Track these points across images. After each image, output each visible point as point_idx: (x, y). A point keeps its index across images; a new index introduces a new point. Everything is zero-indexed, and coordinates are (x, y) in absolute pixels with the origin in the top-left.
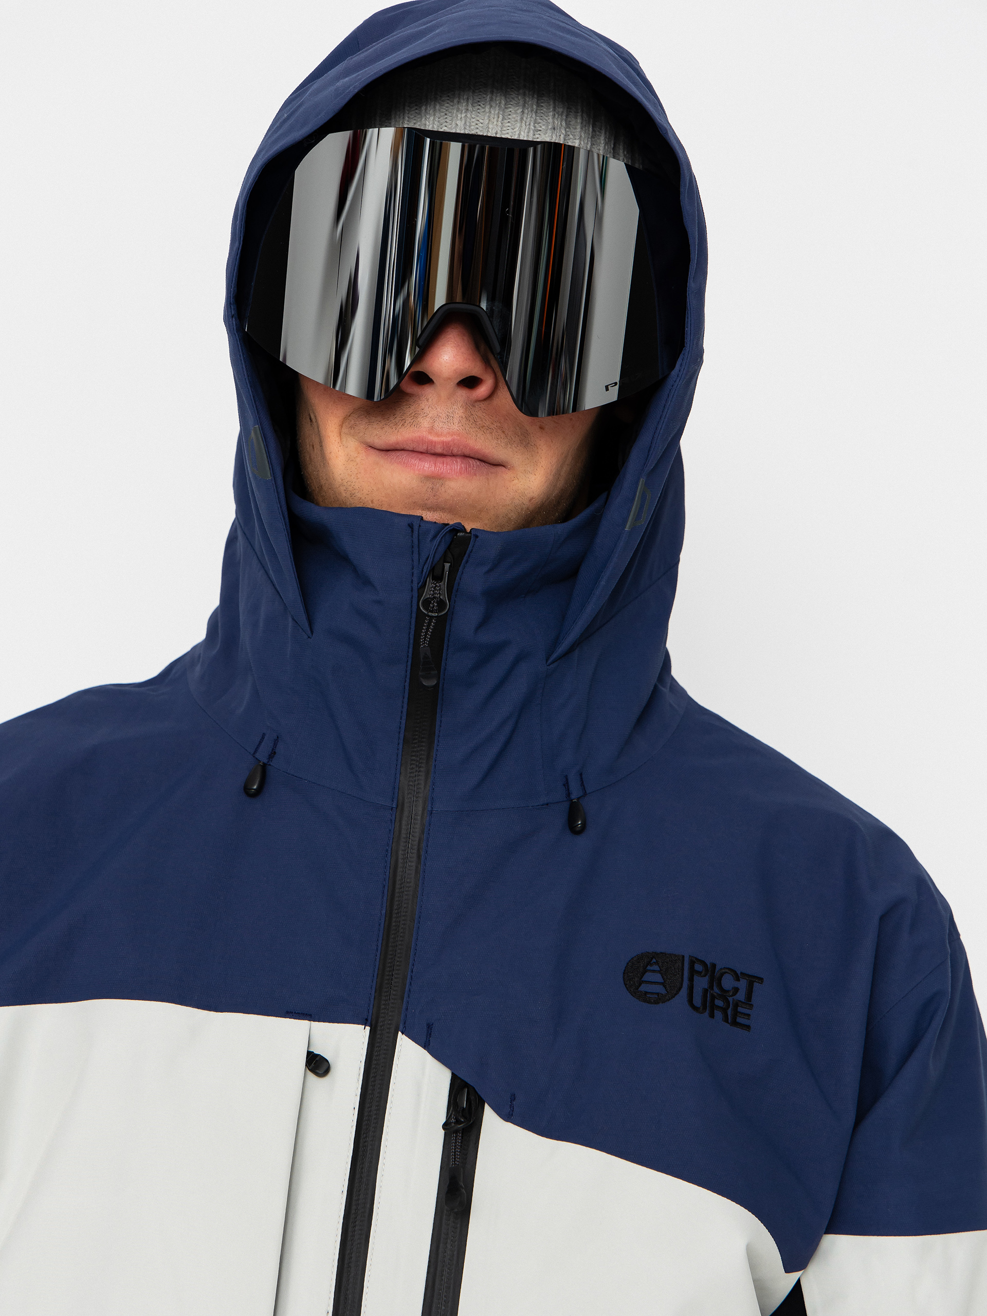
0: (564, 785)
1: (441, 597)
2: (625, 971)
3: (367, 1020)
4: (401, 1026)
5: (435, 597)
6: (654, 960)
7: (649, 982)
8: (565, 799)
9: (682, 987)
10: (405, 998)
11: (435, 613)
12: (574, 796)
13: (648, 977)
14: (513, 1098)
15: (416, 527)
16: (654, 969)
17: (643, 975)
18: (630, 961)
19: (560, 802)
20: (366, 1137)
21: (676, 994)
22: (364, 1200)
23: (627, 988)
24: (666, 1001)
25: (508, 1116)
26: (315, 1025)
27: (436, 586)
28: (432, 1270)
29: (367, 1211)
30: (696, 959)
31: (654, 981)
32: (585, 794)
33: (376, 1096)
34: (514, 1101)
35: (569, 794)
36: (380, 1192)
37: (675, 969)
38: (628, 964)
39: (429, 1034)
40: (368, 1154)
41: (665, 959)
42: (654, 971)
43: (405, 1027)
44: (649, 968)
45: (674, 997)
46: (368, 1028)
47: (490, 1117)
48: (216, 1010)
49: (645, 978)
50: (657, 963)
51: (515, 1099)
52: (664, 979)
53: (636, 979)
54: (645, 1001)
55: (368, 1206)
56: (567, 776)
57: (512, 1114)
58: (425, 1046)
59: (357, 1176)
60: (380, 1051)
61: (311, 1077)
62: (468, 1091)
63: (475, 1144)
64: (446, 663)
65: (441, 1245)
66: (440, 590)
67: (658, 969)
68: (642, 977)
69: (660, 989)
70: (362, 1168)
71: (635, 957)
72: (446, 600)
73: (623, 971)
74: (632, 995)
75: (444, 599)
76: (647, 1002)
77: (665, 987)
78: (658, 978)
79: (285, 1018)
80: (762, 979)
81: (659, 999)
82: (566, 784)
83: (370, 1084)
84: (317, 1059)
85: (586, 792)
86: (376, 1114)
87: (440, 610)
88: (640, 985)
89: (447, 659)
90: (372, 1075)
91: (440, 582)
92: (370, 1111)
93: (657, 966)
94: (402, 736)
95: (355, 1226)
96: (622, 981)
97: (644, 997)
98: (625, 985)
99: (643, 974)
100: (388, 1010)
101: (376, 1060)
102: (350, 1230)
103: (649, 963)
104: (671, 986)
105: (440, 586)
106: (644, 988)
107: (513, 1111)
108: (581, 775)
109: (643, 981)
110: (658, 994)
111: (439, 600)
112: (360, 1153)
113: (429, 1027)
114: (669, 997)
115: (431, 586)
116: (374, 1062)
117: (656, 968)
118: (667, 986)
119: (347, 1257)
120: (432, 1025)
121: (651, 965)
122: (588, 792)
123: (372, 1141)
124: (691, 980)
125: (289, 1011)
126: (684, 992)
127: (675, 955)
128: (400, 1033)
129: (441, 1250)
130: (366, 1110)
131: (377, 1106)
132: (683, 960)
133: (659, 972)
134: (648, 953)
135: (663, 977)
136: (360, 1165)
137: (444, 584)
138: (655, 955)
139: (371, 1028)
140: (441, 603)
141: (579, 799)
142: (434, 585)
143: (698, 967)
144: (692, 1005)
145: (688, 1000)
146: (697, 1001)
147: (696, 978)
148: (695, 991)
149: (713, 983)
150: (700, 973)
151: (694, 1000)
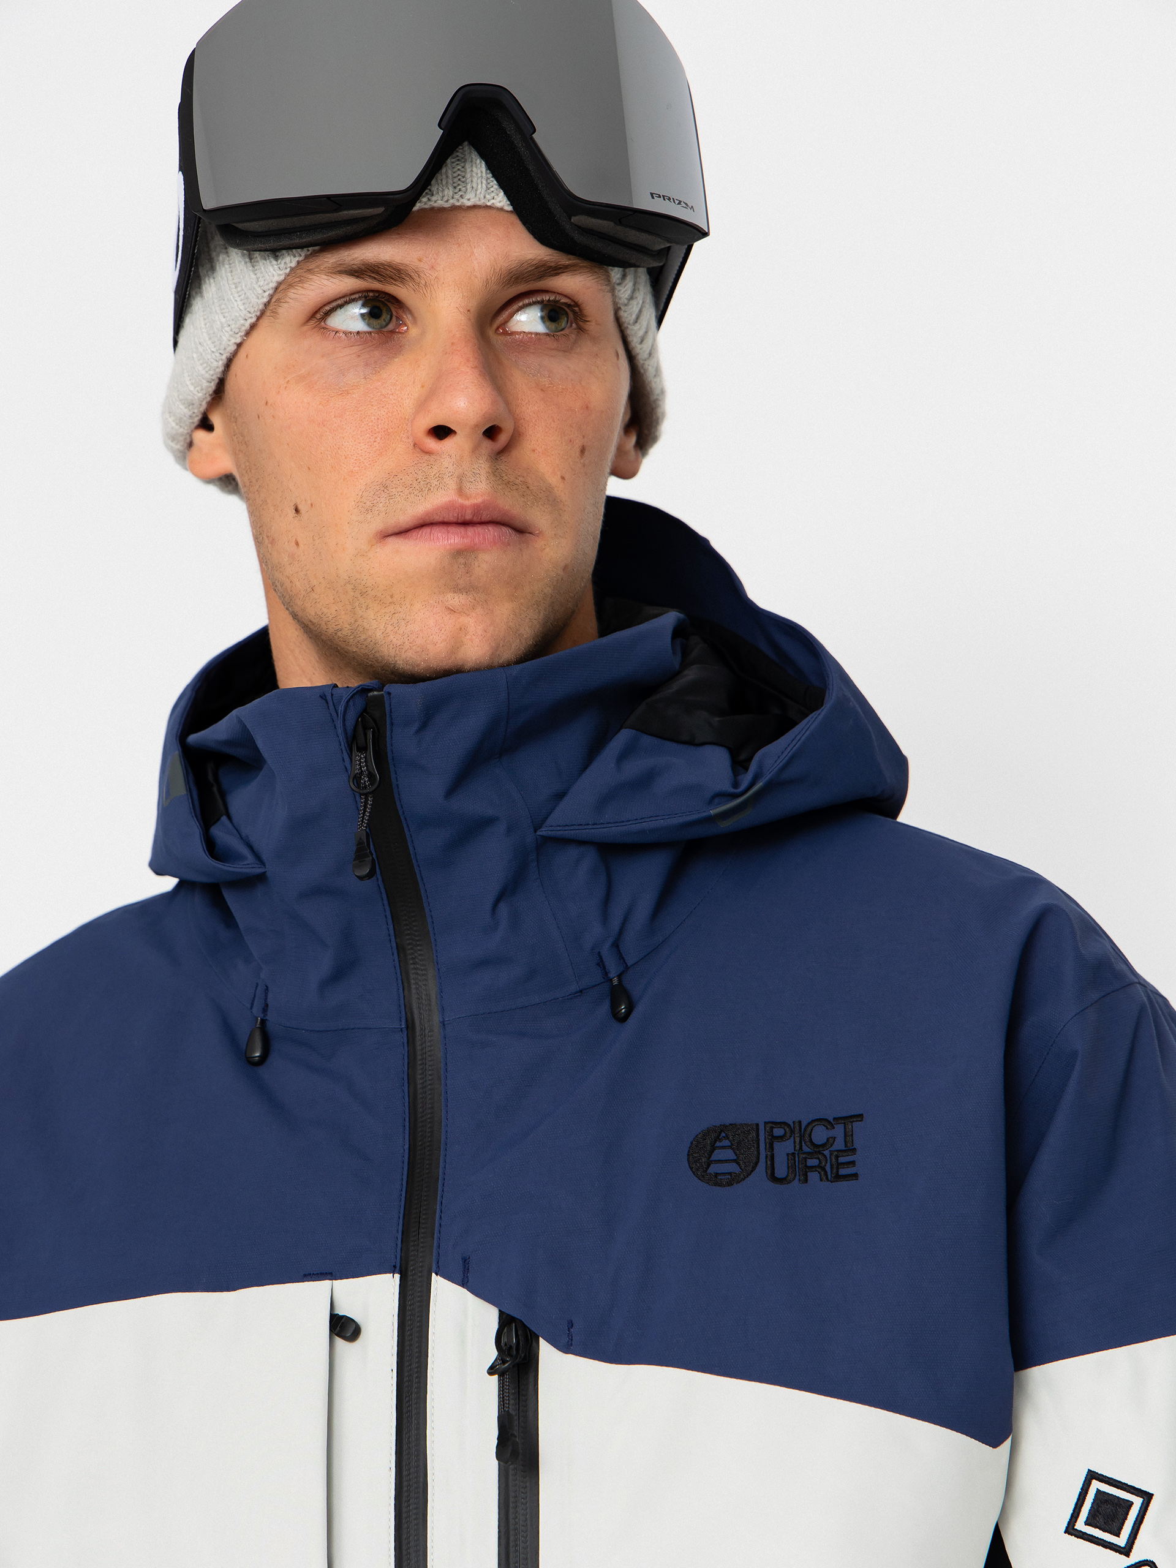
0: (598, 964)
1: (370, 770)
2: (689, 1152)
3: (395, 1267)
4: (434, 1267)
5: (362, 772)
6: (723, 1134)
7: (719, 1161)
8: (603, 980)
9: (759, 1161)
10: (435, 1234)
11: (368, 789)
12: (613, 974)
13: (718, 1155)
14: (571, 1324)
15: (329, 698)
16: (724, 1145)
17: (712, 1154)
18: (694, 1139)
19: (596, 985)
20: (409, 1401)
21: (752, 1171)
22: (416, 1474)
23: (693, 1172)
24: (741, 1181)
25: (566, 1347)
26: (337, 1283)
27: (361, 758)
28: (503, 1542)
29: (421, 1485)
30: (776, 1122)
31: (724, 1159)
32: (627, 968)
33: (415, 1351)
34: (571, 1328)
35: (606, 973)
36: (433, 1461)
37: (748, 1141)
38: (692, 1143)
39: (466, 1269)
40: (413, 1419)
41: (736, 1131)
42: (724, 1147)
43: (438, 1266)
44: (718, 1144)
45: (750, 1175)
46: (397, 1276)
47: (547, 1352)
48: (228, 1290)
49: (713, 1158)
50: (727, 1137)
51: (572, 1326)
52: (736, 1155)
53: (703, 1160)
54: (716, 1184)
55: (421, 1480)
56: (599, 952)
57: (571, 1344)
58: (463, 1284)
59: (405, 1447)
60: (413, 1299)
61: (340, 1342)
62: (515, 1326)
63: (535, 1385)
64: (414, 846)
65: (511, 1510)
66: (367, 762)
67: (730, 1144)
68: (710, 1157)
69: (733, 1168)
70: (409, 1437)
71: (700, 1133)
72: (376, 771)
73: (686, 1152)
74: (700, 1180)
75: (373, 772)
76: (719, 1186)
77: (738, 1164)
78: (729, 1154)
79: (303, 1282)
81: (733, 1180)
82: (601, 963)
83: (406, 1338)
84: (343, 1321)
85: (627, 965)
86: (417, 1372)
87: (372, 784)
88: (709, 1166)
89: (412, 841)
90: (407, 1328)
91: (366, 753)
92: (411, 1370)
93: (727, 1141)
94: (394, 945)
95: (409, 1506)
96: (687, 1165)
97: (716, 1181)
98: (691, 1168)
99: (712, 1152)
100: (418, 1250)
101: (410, 1310)
102: (404, 1510)
103: (718, 1139)
104: (745, 1163)
105: (366, 757)
106: (713, 1169)
107: (572, 1340)
108: (618, 946)
109: (711, 1161)
110: (730, 1174)
111: (368, 773)
112: (405, 1421)
113: (465, 1261)
114: (744, 1175)
115: (357, 759)
116: (408, 1313)
117: (726, 1143)
118: (741, 1162)
119: (404, 1542)
120: (469, 1258)
121: (720, 1140)
122: (629, 964)
123: (416, 1403)
124: (770, 1149)
125: (307, 1273)
126: (762, 1165)
127: (747, 1125)
128: (433, 1274)
129: (511, 1516)
130: (406, 1369)
131: (417, 1362)
132: (758, 1129)
133: (730, 1147)
134: (715, 1126)
135: (735, 1153)
136: (406, 1433)
137: (369, 755)
138: (723, 1128)
139: (401, 1274)
140: (371, 776)
141: (619, 976)
142: (359, 757)
143: (778, 1132)
144: (774, 1179)
145: (769, 1172)
146: (781, 1171)
147: (776, 1145)
148: (776, 1160)
149: (801, 1142)
150: (781, 1138)
151: (776, 1171)
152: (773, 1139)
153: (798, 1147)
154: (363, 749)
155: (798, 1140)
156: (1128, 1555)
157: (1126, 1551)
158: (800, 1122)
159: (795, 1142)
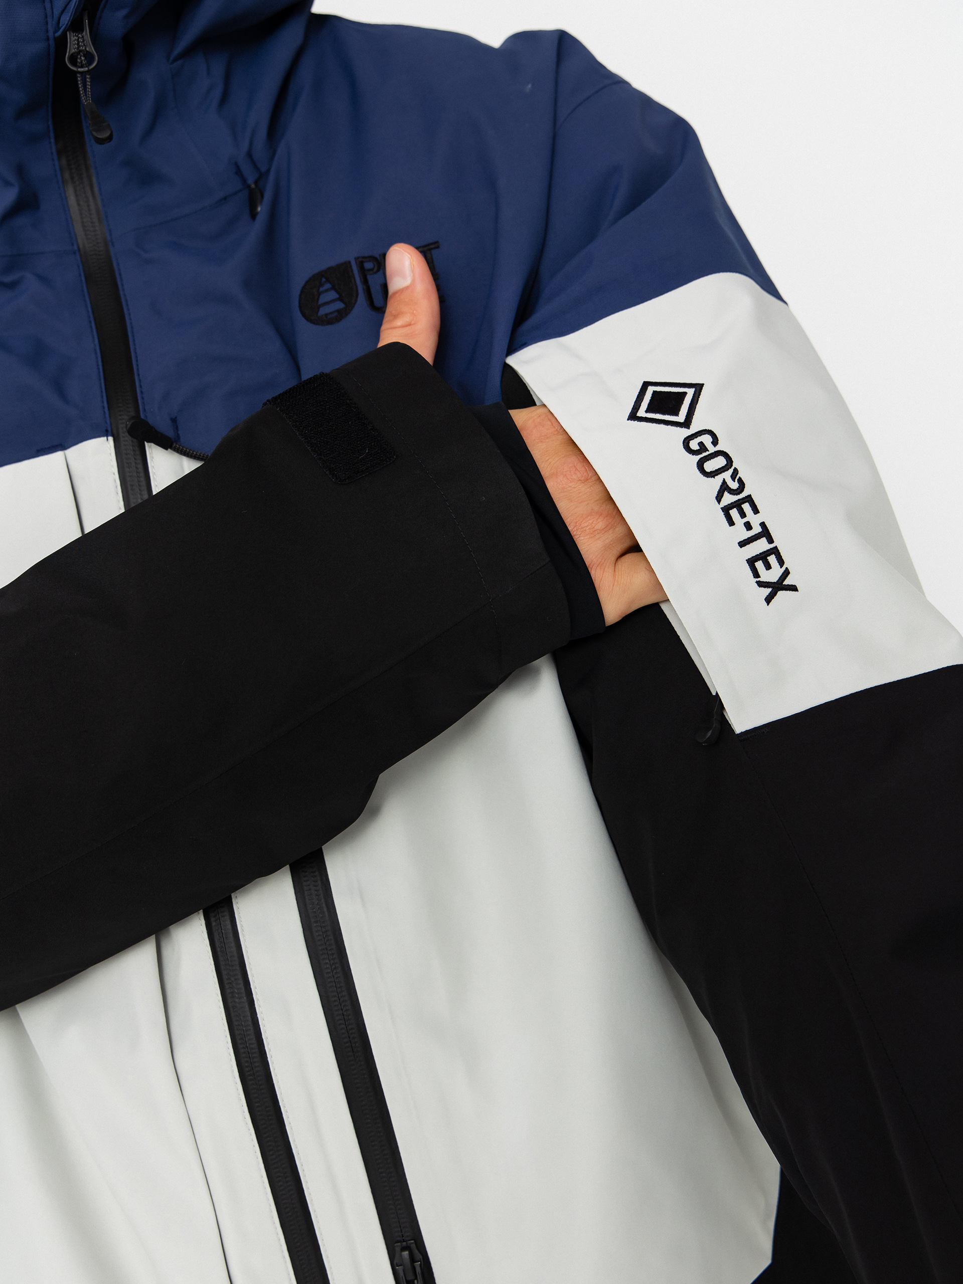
0: (239, 176)
1: (87, 49)
2: (300, 303)
5: (80, 51)
6: (324, 280)
7: (326, 303)
8: (243, 187)
9: (358, 294)
11: (85, 67)
12: (251, 181)
13: (324, 298)
16: (326, 288)
18: (302, 290)
19: (238, 192)
23: (306, 319)
24: (347, 315)
27: (79, 38)
30: (364, 257)
31: (330, 300)
32: (261, 175)
35: (244, 181)
37: (346, 278)
38: (301, 294)
39: (176, 428)
41: (334, 274)
42: (327, 291)
44: (321, 289)
45: (354, 307)
49: (321, 301)
50: (327, 281)
52: (339, 294)
53: (312, 306)
54: (327, 324)
66: (83, 41)
67: (331, 286)
68: (318, 301)
69: (340, 305)
71: (305, 284)
72: (92, 50)
74: (312, 323)
75: (91, 52)
76: (330, 324)
77: (342, 301)
78: (333, 295)
80: (437, 242)
81: (341, 315)
82: (240, 173)
87: (90, 63)
88: (318, 310)
90: (129, 483)
91: (82, 33)
93: (328, 284)
97: (326, 320)
98: (305, 316)
99: (318, 298)
103: (320, 284)
104: (347, 298)
105: (83, 37)
106: (323, 311)
108: (250, 157)
109: (319, 305)
110: (337, 311)
111: (85, 52)
113: (173, 421)
114: (349, 309)
115: (73, 39)
117: (328, 286)
118: (344, 299)
120: (176, 418)
121: (322, 285)
122: (262, 172)
124: (365, 281)
125: (40, 449)
126: (362, 298)
127: (342, 265)
132: (351, 266)
133: (333, 289)
134: (316, 275)
135: (337, 293)
137: (87, 33)
138: (323, 274)
139: (113, 436)
141: (256, 182)
143: (369, 267)
144: (374, 307)
145: (367, 303)
146: (378, 299)
147: (370, 278)
148: (373, 293)
150: (373, 273)
151: (375, 301)
152: (364, 273)
156: (688, 427)
157: (687, 424)
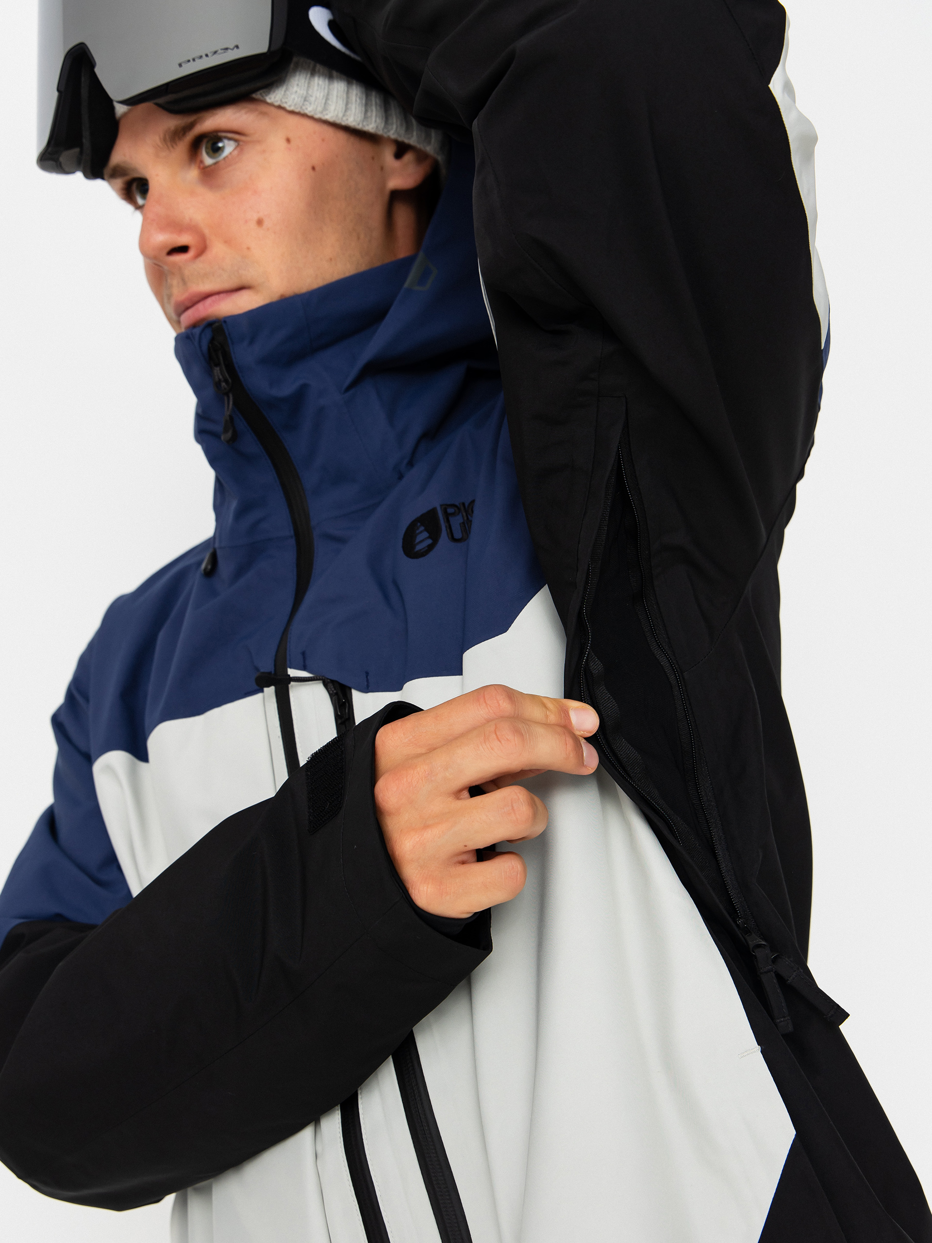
2: (403, 544)
4: (288, 663)
6: (419, 524)
7: (420, 541)
9: (442, 530)
13: (419, 538)
16: (420, 530)
17: (414, 539)
18: (404, 533)
21: (439, 539)
23: (407, 554)
24: (434, 548)
25: (366, 688)
30: (447, 505)
31: (422, 539)
34: (368, 676)
38: (403, 536)
39: (305, 659)
42: (421, 532)
43: (291, 662)
44: (417, 531)
45: (439, 542)
49: (417, 540)
50: (421, 525)
52: (428, 534)
53: (411, 545)
54: (421, 557)
57: (369, 686)
67: (423, 528)
68: (415, 542)
69: (429, 541)
71: (407, 529)
73: (402, 546)
74: (411, 558)
76: (423, 556)
77: (430, 538)
78: (424, 535)
81: (430, 548)
88: (415, 548)
93: (421, 527)
96: (403, 551)
97: (420, 555)
103: (416, 527)
104: (434, 536)
106: (418, 548)
107: (369, 683)
109: (416, 544)
110: (427, 546)
113: (304, 654)
114: (435, 544)
118: (432, 537)
120: (305, 651)
121: (418, 528)
124: (447, 522)
126: (445, 533)
127: (431, 511)
132: (437, 511)
133: (424, 530)
134: (413, 519)
135: (427, 532)
138: (418, 519)
140: (226, 381)
142: (217, 371)
143: (450, 510)
144: (454, 539)
145: (450, 537)
146: (458, 534)
147: (452, 519)
148: (453, 528)
149: (467, 516)
150: (453, 514)
151: (454, 535)
152: (447, 516)
153: (465, 518)
154: (217, 364)
155: (464, 514)
158: (464, 504)
159: (463, 516)
